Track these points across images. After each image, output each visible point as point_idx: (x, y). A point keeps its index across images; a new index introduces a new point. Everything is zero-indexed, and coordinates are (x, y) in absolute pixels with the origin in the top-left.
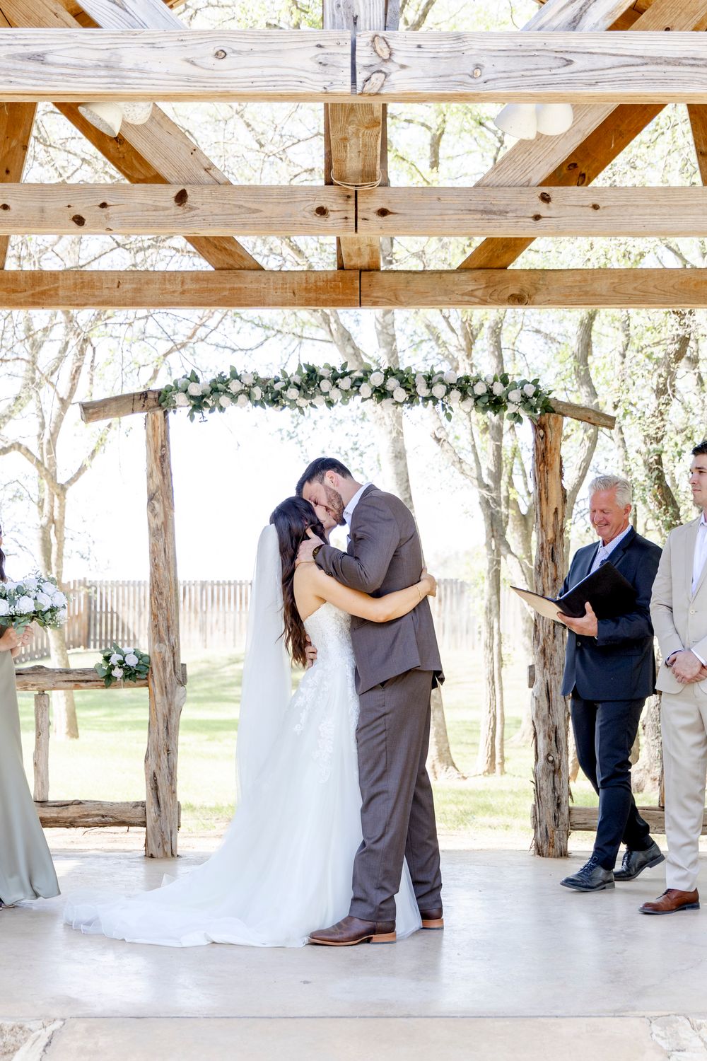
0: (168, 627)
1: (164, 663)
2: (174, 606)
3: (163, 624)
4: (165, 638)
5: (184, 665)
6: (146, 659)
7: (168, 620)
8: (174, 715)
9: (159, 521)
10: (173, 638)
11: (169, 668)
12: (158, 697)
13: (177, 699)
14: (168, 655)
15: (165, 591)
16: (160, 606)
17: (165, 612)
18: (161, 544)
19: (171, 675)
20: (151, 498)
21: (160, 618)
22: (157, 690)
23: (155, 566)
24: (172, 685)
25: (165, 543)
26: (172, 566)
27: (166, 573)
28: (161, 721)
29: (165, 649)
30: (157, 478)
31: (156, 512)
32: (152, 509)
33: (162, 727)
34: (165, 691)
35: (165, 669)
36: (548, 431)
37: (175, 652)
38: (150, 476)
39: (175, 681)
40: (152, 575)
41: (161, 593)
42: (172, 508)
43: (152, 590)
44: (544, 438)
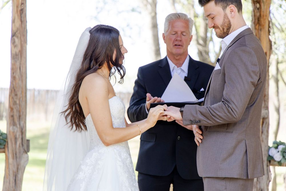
0: (20, 116)
1: (16, 139)
2: (24, 103)
3: (16, 114)
4: (17, 123)
5: (28, 141)
6: (4, 136)
7: (19, 112)
8: (20, 172)
9: (17, 50)
10: (22, 123)
11: (19, 142)
12: (11, 160)
13: (22, 162)
14: (18, 134)
15: (19, 93)
16: (15, 103)
17: (18, 107)
18: (18, 64)
19: (19, 146)
20: (13, 35)
21: (15, 110)
22: (10, 156)
23: (13, 78)
24: (20, 152)
25: (20, 64)
26: (24, 78)
27: (20, 82)
28: (12, 175)
29: (17, 130)
30: (18, 23)
31: (15, 44)
32: (13, 42)
33: (12, 179)
34: (15, 156)
35: (16, 143)
36: (262, 5)
37: (23, 132)
38: (13, 21)
39: (22, 150)
40: (12, 83)
41: (16, 95)
42: (26, 42)
43: (11, 92)
44: (259, 9)
